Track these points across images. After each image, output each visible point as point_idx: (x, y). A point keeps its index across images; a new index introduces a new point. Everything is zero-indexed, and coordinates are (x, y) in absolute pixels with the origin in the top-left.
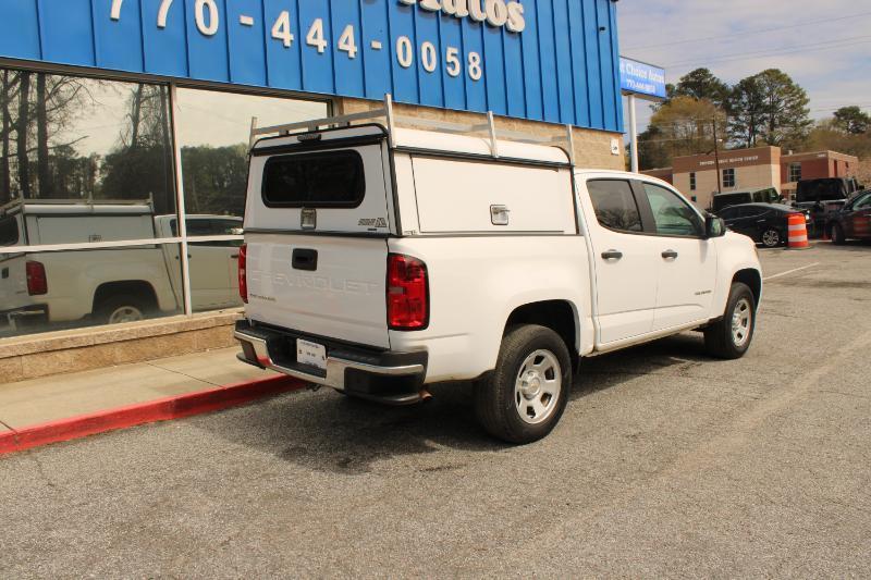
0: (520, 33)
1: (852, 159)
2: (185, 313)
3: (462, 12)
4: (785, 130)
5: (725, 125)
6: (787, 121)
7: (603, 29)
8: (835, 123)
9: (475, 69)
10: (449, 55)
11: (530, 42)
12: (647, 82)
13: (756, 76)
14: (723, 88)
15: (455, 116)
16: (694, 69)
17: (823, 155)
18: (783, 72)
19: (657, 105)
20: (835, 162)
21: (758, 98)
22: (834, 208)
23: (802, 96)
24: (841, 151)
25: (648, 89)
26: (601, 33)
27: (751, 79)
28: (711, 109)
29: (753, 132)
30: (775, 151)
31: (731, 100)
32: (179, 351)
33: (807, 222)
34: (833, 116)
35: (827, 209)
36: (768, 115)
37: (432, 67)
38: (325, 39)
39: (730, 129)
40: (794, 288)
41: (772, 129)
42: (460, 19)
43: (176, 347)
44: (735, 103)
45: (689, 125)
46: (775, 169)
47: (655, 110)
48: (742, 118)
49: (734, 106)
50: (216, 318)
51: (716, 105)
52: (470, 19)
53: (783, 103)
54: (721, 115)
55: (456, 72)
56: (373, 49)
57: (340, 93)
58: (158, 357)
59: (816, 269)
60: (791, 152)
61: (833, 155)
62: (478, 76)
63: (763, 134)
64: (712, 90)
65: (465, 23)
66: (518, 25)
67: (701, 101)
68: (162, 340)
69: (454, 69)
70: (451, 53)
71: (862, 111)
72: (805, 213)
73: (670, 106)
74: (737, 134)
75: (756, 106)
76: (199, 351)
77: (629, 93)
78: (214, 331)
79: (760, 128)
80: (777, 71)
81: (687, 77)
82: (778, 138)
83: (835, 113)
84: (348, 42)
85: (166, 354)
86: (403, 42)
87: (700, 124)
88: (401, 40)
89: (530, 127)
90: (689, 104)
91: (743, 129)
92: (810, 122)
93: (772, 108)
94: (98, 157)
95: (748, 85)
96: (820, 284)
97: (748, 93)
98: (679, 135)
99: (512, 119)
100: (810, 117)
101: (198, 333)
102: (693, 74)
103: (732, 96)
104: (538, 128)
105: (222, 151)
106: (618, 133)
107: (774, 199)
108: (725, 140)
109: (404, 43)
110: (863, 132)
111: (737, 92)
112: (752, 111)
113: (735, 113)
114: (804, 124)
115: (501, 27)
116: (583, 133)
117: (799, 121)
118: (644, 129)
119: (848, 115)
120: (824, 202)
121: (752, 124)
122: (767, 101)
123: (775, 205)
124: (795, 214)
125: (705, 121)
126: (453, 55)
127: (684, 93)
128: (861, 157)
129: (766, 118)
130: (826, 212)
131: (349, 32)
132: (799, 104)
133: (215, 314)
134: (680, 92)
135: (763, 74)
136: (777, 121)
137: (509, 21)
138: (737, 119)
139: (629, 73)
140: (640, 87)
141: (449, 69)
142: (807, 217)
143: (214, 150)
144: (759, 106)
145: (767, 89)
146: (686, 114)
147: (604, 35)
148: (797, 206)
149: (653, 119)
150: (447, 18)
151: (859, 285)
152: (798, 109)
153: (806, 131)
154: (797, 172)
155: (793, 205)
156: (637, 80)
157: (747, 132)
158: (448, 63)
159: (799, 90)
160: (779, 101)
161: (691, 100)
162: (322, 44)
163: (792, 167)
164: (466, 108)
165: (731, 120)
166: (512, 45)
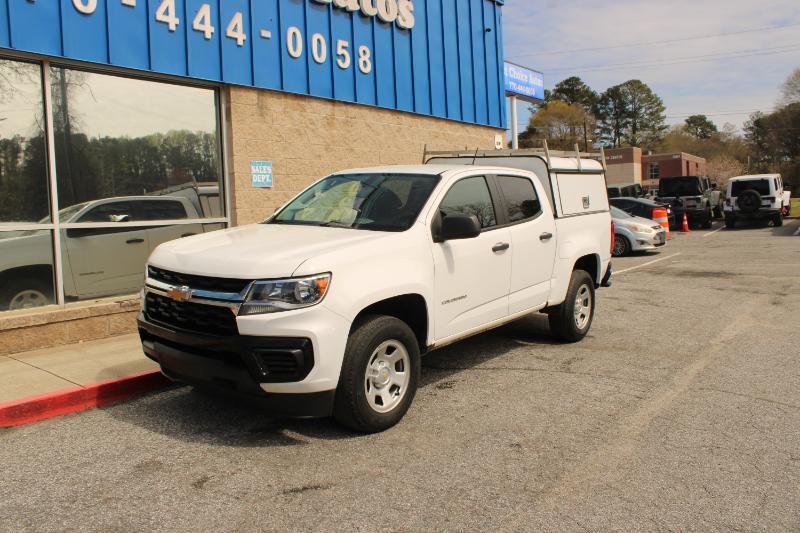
0: (410, 30)
1: (701, 160)
2: (57, 303)
3: (353, 6)
4: (645, 133)
5: (594, 127)
6: (647, 126)
7: (489, 30)
8: (686, 129)
9: (365, 62)
10: (339, 48)
11: (419, 39)
12: (527, 85)
13: (621, 85)
14: (593, 95)
15: (344, 108)
16: (567, 77)
17: (677, 157)
18: (643, 83)
19: (535, 108)
20: (688, 163)
21: (622, 105)
22: (691, 203)
23: (659, 104)
24: (691, 153)
25: (528, 92)
26: (487, 33)
27: (617, 88)
28: (582, 113)
29: (618, 134)
30: (637, 152)
31: (599, 106)
32: (49, 343)
33: (668, 215)
34: (685, 123)
35: (685, 204)
36: (631, 120)
37: (322, 58)
38: (212, 25)
39: (598, 131)
40: (660, 277)
41: (634, 133)
42: (351, 13)
43: (46, 339)
44: (602, 108)
45: (562, 126)
46: (637, 167)
47: (533, 112)
48: (609, 122)
49: (601, 111)
50: (90, 309)
51: (586, 110)
52: (361, 13)
53: (643, 110)
54: (591, 119)
55: (347, 64)
56: (264, 38)
57: (227, 80)
58: (23, 349)
59: (679, 258)
60: (650, 153)
61: (686, 156)
62: (368, 69)
63: (626, 136)
64: (583, 97)
65: (356, 17)
66: (408, 22)
67: (573, 107)
68: (28, 331)
69: (344, 61)
70: (341, 47)
71: (708, 119)
72: (667, 207)
73: (546, 109)
74: (604, 135)
75: (621, 112)
76: (72, 342)
77: (511, 94)
78: (88, 322)
79: (624, 131)
80: (639, 82)
81: (561, 84)
82: (638, 140)
83: (687, 121)
84: (236, 29)
85: (32, 346)
86: (293, 32)
87: (572, 125)
88: (292, 30)
89: (418, 121)
90: (564, 108)
91: (609, 132)
92: (667, 127)
93: (634, 114)
94: (23, 139)
95: (614, 93)
96: (684, 274)
97: (614, 100)
98: (554, 136)
99: (401, 112)
100: (666, 122)
101: (71, 323)
102: (567, 82)
103: (600, 102)
104: (426, 121)
105: (138, 142)
106: (501, 129)
107: (639, 194)
108: (594, 141)
109: (294, 34)
110: (709, 138)
111: (604, 99)
112: (617, 116)
113: (602, 117)
114: (661, 129)
115: (391, 23)
116: (469, 128)
117: (657, 126)
118: (524, 129)
119: (697, 122)
120: (683, 198)
121: (617, 127)
122: (630, 107)
123: (640, 200)
124: (658, 208)
125: (577, 123)
126: (343, 47)
127: (559, 98)
128: (708, 159)
129: (629, 123)
130: (684, 207)
131: (238, 19)
132: (657, 111)
133: (91, 303)
134: (555, 97)
135: (627, 84)
136: (638, 125)
137: (400, 18)
138: (604, 123)
139: (512, 76)
140: (521, 89)
141: (340, 62)
142: (669, 211)
143: (131, 140)
144: (623, 111)
145: (630, 97)
146: (560, 117)
147: (490, 36)
148: (659, 201)
149: (531, 121)
150: (339, 11)
151: (718, 274)
152: (656, 115)
153: (662, 135)
154: (656, 171)
155: (655, 199)
156: (518, 82)
157: (613, 134)
158: (338, 55)
159: (657, 99)
160: (640, 108)
161: (565, 105)
162: (209, 30)
163: (652, 166)
164: (356, 100)
165: (599, 123)
166: (401, 40)
